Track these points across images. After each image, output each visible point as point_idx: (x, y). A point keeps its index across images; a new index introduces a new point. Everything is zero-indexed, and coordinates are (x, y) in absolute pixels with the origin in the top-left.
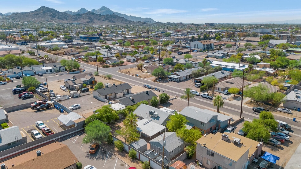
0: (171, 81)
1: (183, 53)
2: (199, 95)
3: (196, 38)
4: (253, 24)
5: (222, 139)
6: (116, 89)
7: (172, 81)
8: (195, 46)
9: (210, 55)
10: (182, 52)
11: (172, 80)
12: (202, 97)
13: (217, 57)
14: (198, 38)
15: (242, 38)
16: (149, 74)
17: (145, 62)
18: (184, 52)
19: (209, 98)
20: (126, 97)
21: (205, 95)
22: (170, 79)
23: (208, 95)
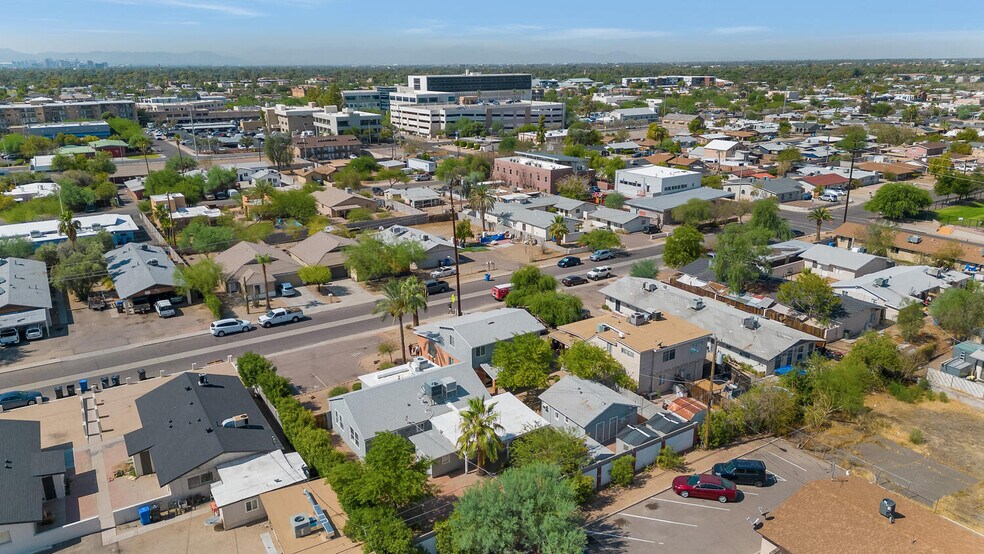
0: (21, 344)
2: (254, 328)
7: (24, 340)
11: (22, 335)
12: (272, 326)
19: (296, 320)
20: (210, 431)
21: (278, 315)
22: (15, 338)
23: (289, 312)
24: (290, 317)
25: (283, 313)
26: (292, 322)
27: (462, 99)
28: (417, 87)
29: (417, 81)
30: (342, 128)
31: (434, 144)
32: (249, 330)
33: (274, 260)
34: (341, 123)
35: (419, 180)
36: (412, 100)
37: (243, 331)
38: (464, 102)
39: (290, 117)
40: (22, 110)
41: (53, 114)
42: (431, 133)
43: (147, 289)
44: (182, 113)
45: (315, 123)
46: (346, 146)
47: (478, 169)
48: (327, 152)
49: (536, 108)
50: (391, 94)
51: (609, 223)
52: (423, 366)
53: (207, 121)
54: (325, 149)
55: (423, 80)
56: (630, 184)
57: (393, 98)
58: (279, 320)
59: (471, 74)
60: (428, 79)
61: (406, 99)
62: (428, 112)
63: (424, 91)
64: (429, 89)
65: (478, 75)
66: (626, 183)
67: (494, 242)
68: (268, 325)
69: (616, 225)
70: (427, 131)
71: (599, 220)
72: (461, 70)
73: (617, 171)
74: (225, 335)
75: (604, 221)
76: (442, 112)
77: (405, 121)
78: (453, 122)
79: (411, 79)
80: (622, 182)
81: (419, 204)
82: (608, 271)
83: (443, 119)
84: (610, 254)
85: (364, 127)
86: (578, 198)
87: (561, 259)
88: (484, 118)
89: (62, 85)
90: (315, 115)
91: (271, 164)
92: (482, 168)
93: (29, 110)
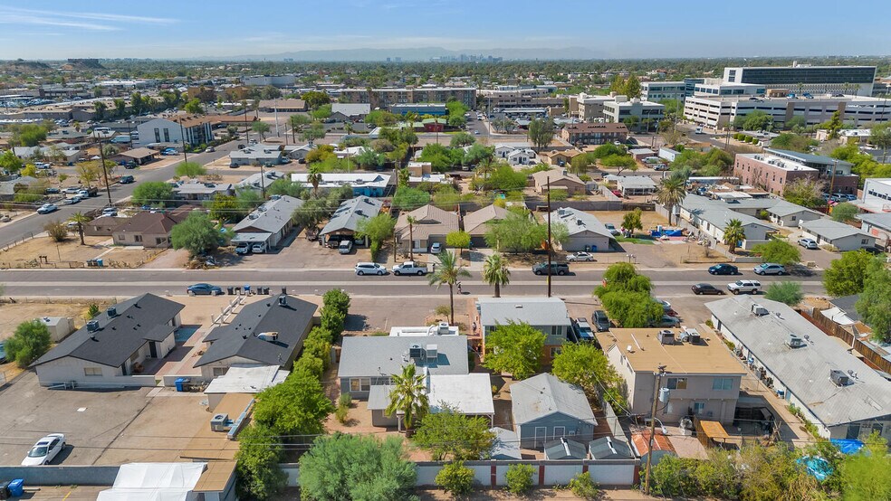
0: (247, 254)
1: (140, 162)
2: (387, 274)
3: (110, 108)
4: (221, 64)
5: (664, 343)
6: (137, 327)
7: (250, 252)
8: (157, 134)
9: (239, 159)
10: (136, 160)
11: (250, 249)
12: (401, 274)
13: (269, 163)
14: (114, 107)
15: (250, 102)
16: (127, 248)
17: (40, 212)
18: (142, 159)
19: (420, 273)
20: (245, 338)
21: (406, 266)
22: (244, 250)
23: (415, 266)
24: (416, 270)
25: (411, 266)
26: (417, 274)
27: (769, 91)
28: (732, 79)
29: (733, 73)
30: (622, 116)
31: (712, 136)
32: (382, 275)
33: (437, 223)
34: (623, 112)
35: (657, 169)
36: (715, 92)
37: (377, 275)
38: (771, 95)
39: (587, 105)
40: (400, 93)
41: (418, 97)
42: (718, 124)
43: (338, 231)
44: (510, 98)
45: (605, 112)
46: (613, 133)
47: (715, 163)
48: (593, 138)
49: (855, 103)
50: (697, 85)
51: (819, 237)
52: (444, 331)
53: (529, 106)
54: (592, 135)
55: (739, 72)
56: (880, 196)
57: (698, 90)
58: (406, 271)
59: (799, 66)
60: (744, 70)
61: (709, 91)
62: (718, 104)
63: (738, 83)
64: (743, 82)
65: (806, 67)
66: (875, 194)
67: (664, 237)
68: (398, 273)
69: (826, 240)
70: (714, 123)
71: (809, 231)
72: (789, 61)
73: (867, 180)
74: (364, 274)
75: (814, 234)
76: (734, 104)
77: (696, 112)
78: (743, 115)
79: (727, 70)
80: (870, 193)
81: (630, 192)
82: (755, 287)
83: (733, 111)
84: (781, 269)
85: (645, 116)
86: (804, 204)
87: (713, 265)
88: (783, 112)
89: (455, 74)
90: (605, 104)
91: (533, 145)
92: (720, 162)
93: (404, 93)
